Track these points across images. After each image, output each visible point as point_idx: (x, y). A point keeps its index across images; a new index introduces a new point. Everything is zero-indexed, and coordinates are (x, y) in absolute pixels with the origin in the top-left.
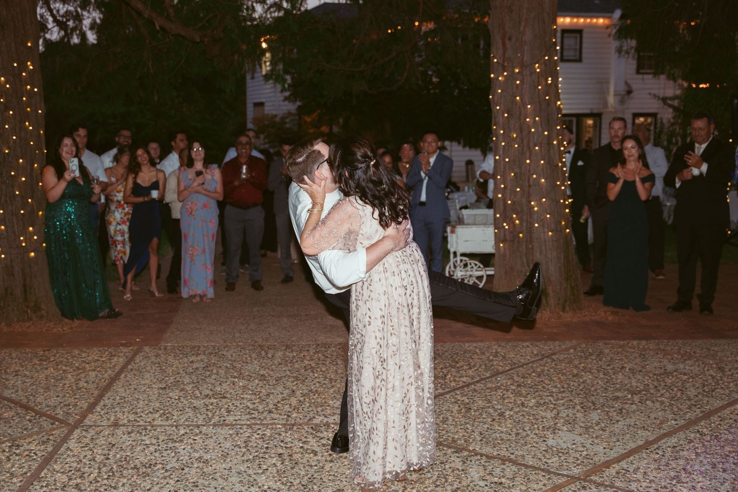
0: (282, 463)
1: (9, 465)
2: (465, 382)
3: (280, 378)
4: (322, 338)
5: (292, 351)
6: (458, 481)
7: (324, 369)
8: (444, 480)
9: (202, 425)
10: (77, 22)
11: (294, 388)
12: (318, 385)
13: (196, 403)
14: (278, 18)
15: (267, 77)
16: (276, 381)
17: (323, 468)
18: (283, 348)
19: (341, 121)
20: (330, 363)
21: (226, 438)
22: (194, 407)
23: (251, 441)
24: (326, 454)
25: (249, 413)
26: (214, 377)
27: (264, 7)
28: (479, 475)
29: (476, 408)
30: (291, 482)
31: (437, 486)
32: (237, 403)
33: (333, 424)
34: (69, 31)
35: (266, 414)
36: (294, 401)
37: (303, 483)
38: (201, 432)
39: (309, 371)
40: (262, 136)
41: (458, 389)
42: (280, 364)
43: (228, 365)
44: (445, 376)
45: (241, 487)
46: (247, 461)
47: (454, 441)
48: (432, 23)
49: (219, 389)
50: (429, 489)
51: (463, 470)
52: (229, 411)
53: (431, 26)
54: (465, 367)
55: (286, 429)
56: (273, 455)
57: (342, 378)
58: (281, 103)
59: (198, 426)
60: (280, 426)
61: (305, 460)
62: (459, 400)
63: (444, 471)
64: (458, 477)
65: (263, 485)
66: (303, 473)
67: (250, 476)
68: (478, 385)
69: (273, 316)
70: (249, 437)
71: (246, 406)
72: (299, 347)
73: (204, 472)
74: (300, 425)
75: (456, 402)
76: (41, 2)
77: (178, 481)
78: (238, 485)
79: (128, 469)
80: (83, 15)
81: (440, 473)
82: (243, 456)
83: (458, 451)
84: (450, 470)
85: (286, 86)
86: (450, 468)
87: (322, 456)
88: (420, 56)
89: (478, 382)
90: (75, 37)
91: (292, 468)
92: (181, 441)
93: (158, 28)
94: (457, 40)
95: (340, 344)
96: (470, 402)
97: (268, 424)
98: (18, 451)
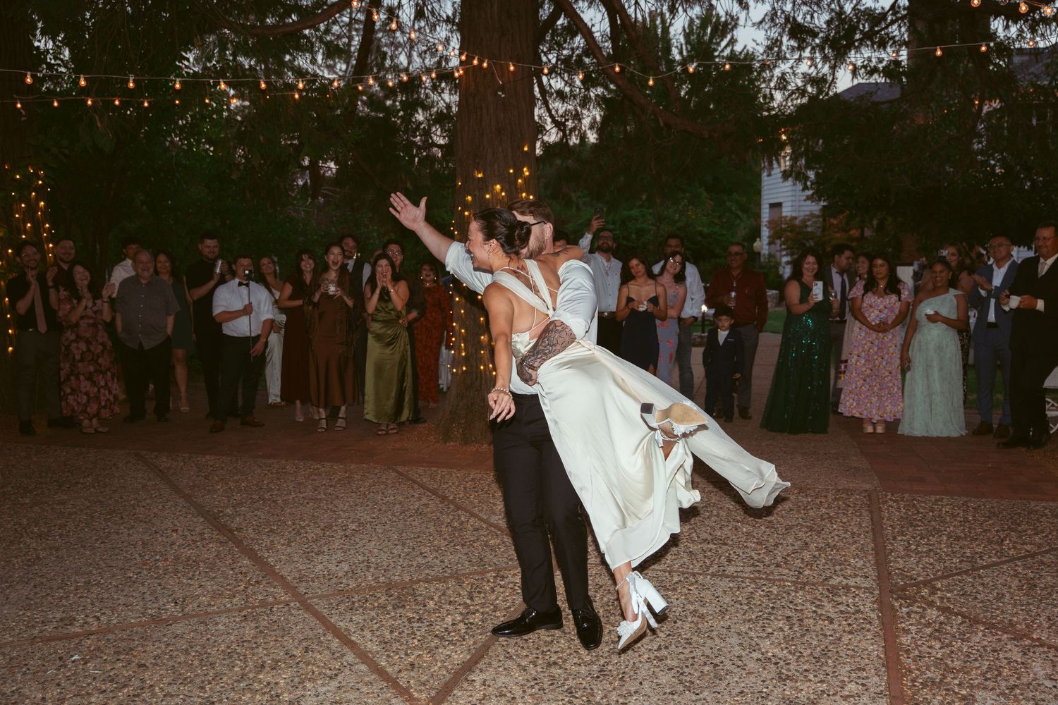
0: (790, 628)
1: (493, 597)
2: (1028, 552)
3: (791, 527)
4: (843, 483)
5: (806, 495)
6: (1016, 676)
7: (844, 520)
8: (996, 673)
9: (698, 573)
10: (576, 122)
11: (808, 540)
12: (836, 538)
13: (693, 548)
14: (802, 106)
15: (786, 175)
16: (786, 530)
17: (840, 639)
18: (796, 492)
19: (875, 222)
20: (852, 513)
21: (725, 592)
22: (690, 552)
23: (754, 598)
24: (844, 622)
25: (753, 565)
26: (713, 519)
27: (784, 94)
28: (1045, 672)
29: (1043, 585)
30: (800, 652)
31: (987, 679)
32: (740, 552)
33: (853, 587)
34: (568, 132)
35: (772, 567)
36: (807, 556)
37: (815, 655)
38: (697, 582)
39: (827, 521)
40: (778, 242)
41: (1019, 559)
42: (791, 510)
43: (731, 507)
44: (1002, 541)
45: (741, 651)
46: (749, 621)
47: (1011, 624)
48: (998, 101)
49: (719, 534)
50: (976, 682)
51: (1023, 663)
52: (729, 561)
53: (996, 104)
54: (1029, 532)
55: (797, 588)
56: (780, 618)
57: (867, 532)
58: (803, 203)
59: (694, 575)
60: (789, 584)
61: (818, 628)
62: (1020, 573)
63: (997, 662)
64: (1016, 671)
65: (767, 652)
66: (815, 643)
67: (751, 638)
68: (1048, 556)
69: (785, 452)
70: (752, 593)
71: (750, 556)
72: (814, 491)
73: (698, 629)
74: (814, 585)
75: (1015, 576)
76: (540, 102)
77: (669, 635)
78: (737, 648)
79: (615, 616)
80: (582, 114)
81: (992, 663)
82: (744, 614)
83: (1018, 637)
84: (1006, 661)
85: (809, 183)
86: (1005, 658)
87: (840, 625)
88: (979, 143)
89: (1047, 552)
90: (574, 137)
91: (803, 636)
92: (675, 590)
93: (662, 124)
94: (1031, 121)
95: (866, 491)
96: (1035, 577)
97: (775, 580)
98: (502, 583)
